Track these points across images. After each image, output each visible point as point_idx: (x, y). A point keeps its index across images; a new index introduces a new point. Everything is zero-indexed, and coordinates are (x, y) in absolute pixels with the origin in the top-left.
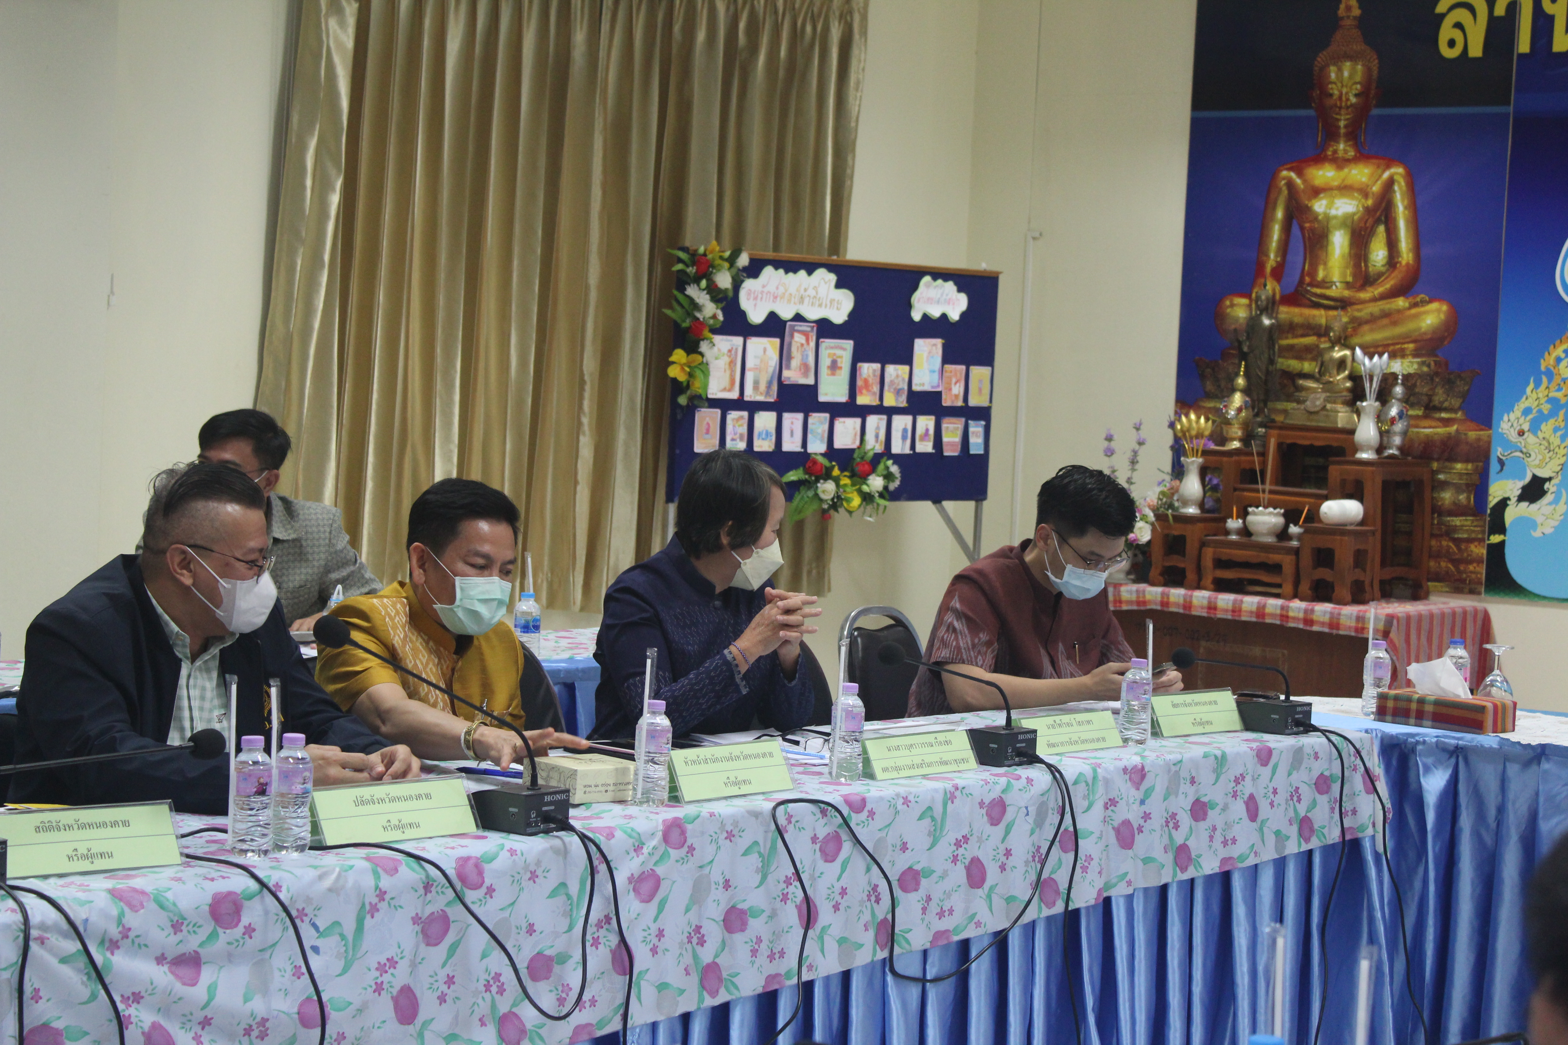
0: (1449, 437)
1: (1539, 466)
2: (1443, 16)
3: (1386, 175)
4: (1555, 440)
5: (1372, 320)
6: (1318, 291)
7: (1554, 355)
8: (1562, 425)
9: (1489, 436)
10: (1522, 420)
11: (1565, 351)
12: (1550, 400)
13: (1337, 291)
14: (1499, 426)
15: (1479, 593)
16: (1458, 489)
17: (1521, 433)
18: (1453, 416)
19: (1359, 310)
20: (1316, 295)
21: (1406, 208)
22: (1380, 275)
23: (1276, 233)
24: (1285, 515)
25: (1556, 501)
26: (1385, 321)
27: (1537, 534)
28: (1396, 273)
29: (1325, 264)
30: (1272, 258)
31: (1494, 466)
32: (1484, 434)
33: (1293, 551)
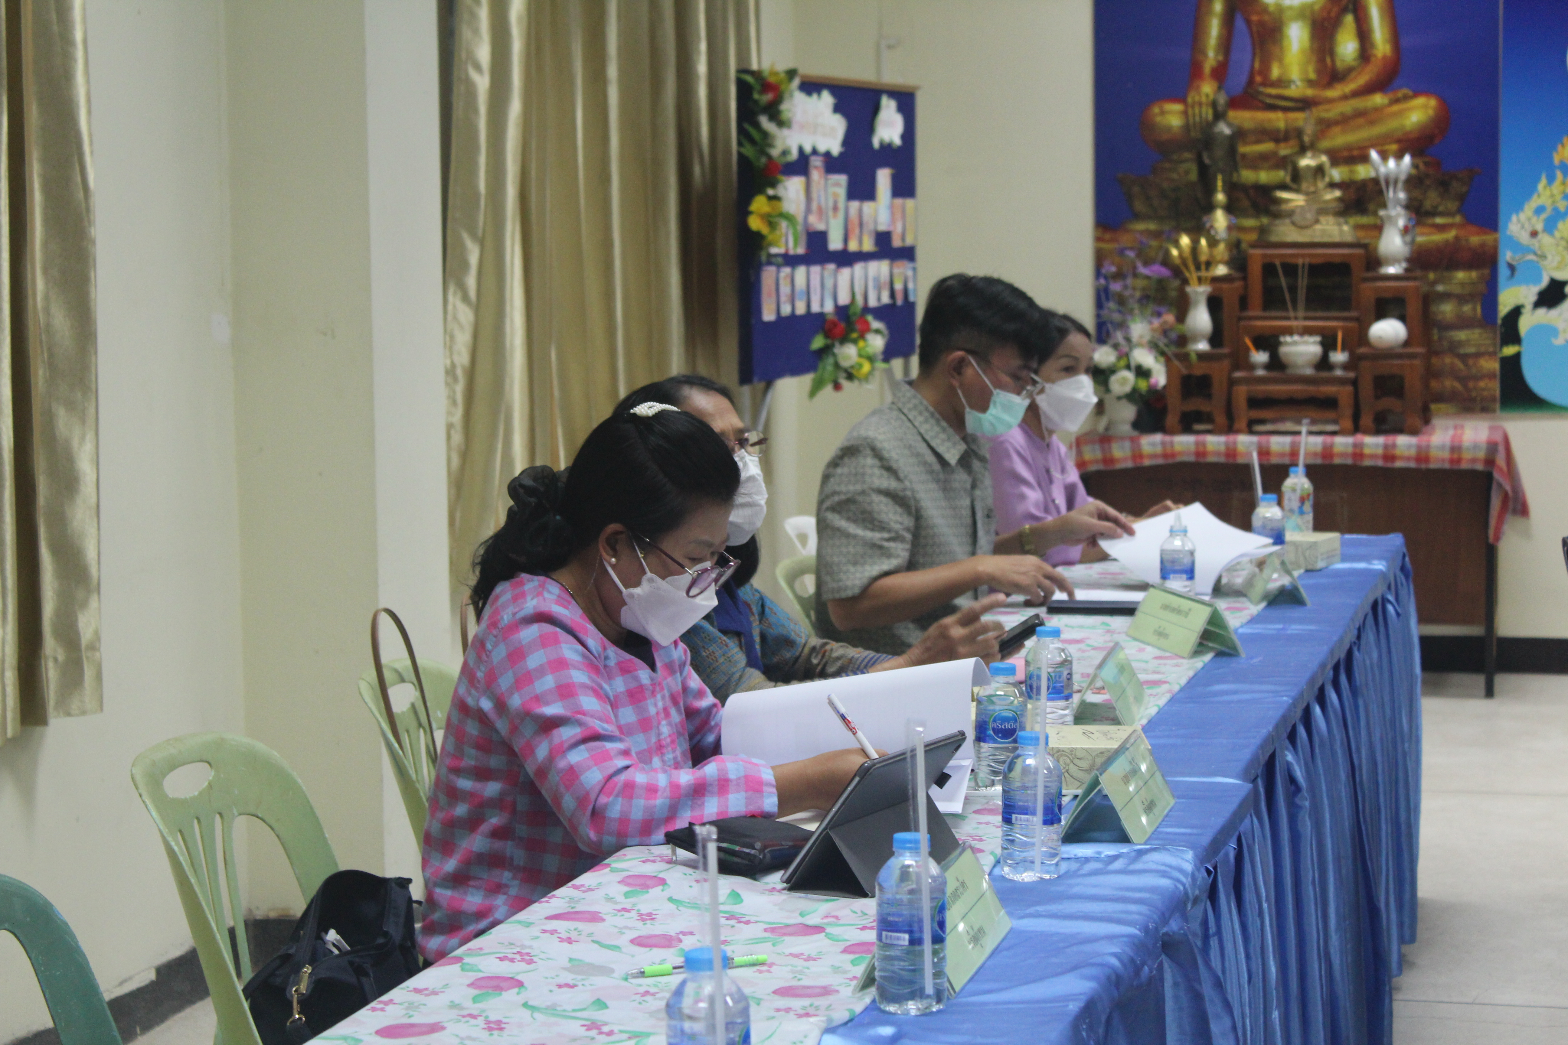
0: (1447, 243)
1: (1558, 268)
5: (1344, 121)
6: (1273, 91)
9: (1496, 241)
10: (1534, 220)
13: (1297, 89)
14: (1506, 227)
15: (1494, 411)
16: (1462, 299)
17: (1534, 234)
18: (1450, 220)
19: (1327, 111)
20: (1270, 96)
22: (1350, 70)
23: (1214, 29)
24: (1321, 343)
26: (1361, 121)
28: (1371, 66)
29: (1281, 61)
30: (1211, 56)
31: (1503, 272)
32: (1488, 238)
33: (1341, 381)
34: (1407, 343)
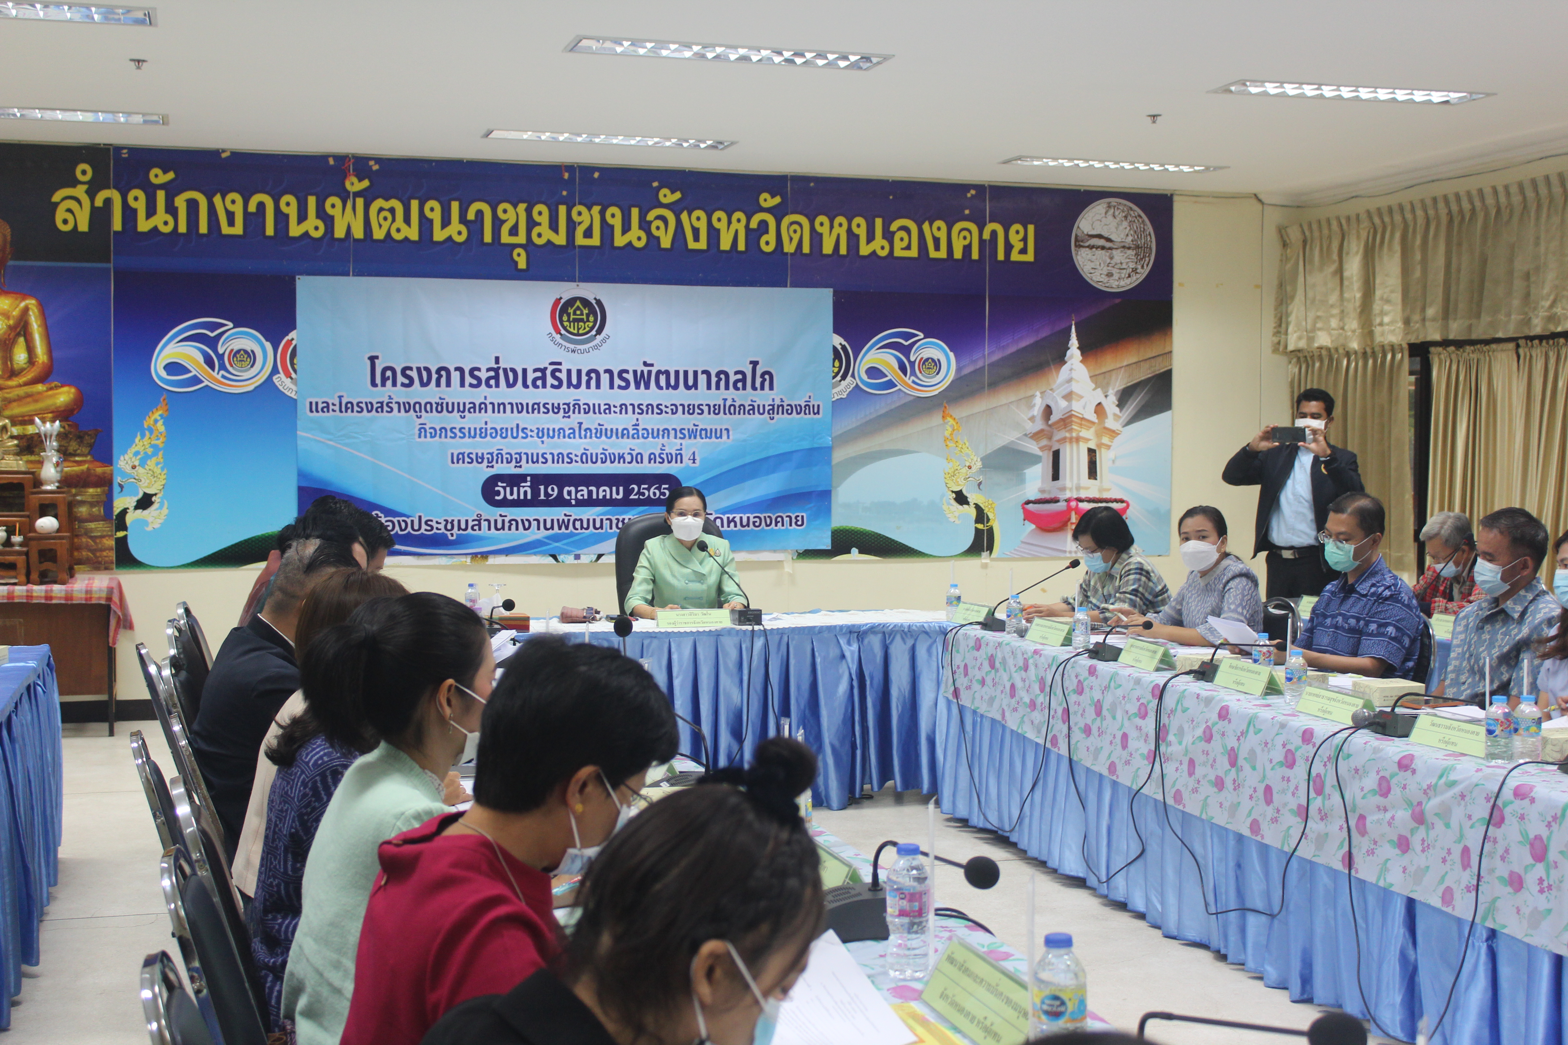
0: (83, 472)
1: (147, 487)
2: (57, 204)
3: (23, 305)
4: (158, 470)
7: (153, 418)
8: (162, 460)
9: (112, 470)
10: (133, 459)
11: (160, 416)
12: (153, 446)
14: (118, 463)
15: (112, 569)
16: (92, 504)
17: (134, 467)
18: (84, 459)
19: (8, 393)
21: (39, 326)
22: (22, 370)
24: (6, 531)
25: (161, 508)
26: (29, 400)
27: (150, 529)
28: (35, 368)
31: (116, 489)
32: (107, 469)
33: (19, 553)
34: (58, 531)
